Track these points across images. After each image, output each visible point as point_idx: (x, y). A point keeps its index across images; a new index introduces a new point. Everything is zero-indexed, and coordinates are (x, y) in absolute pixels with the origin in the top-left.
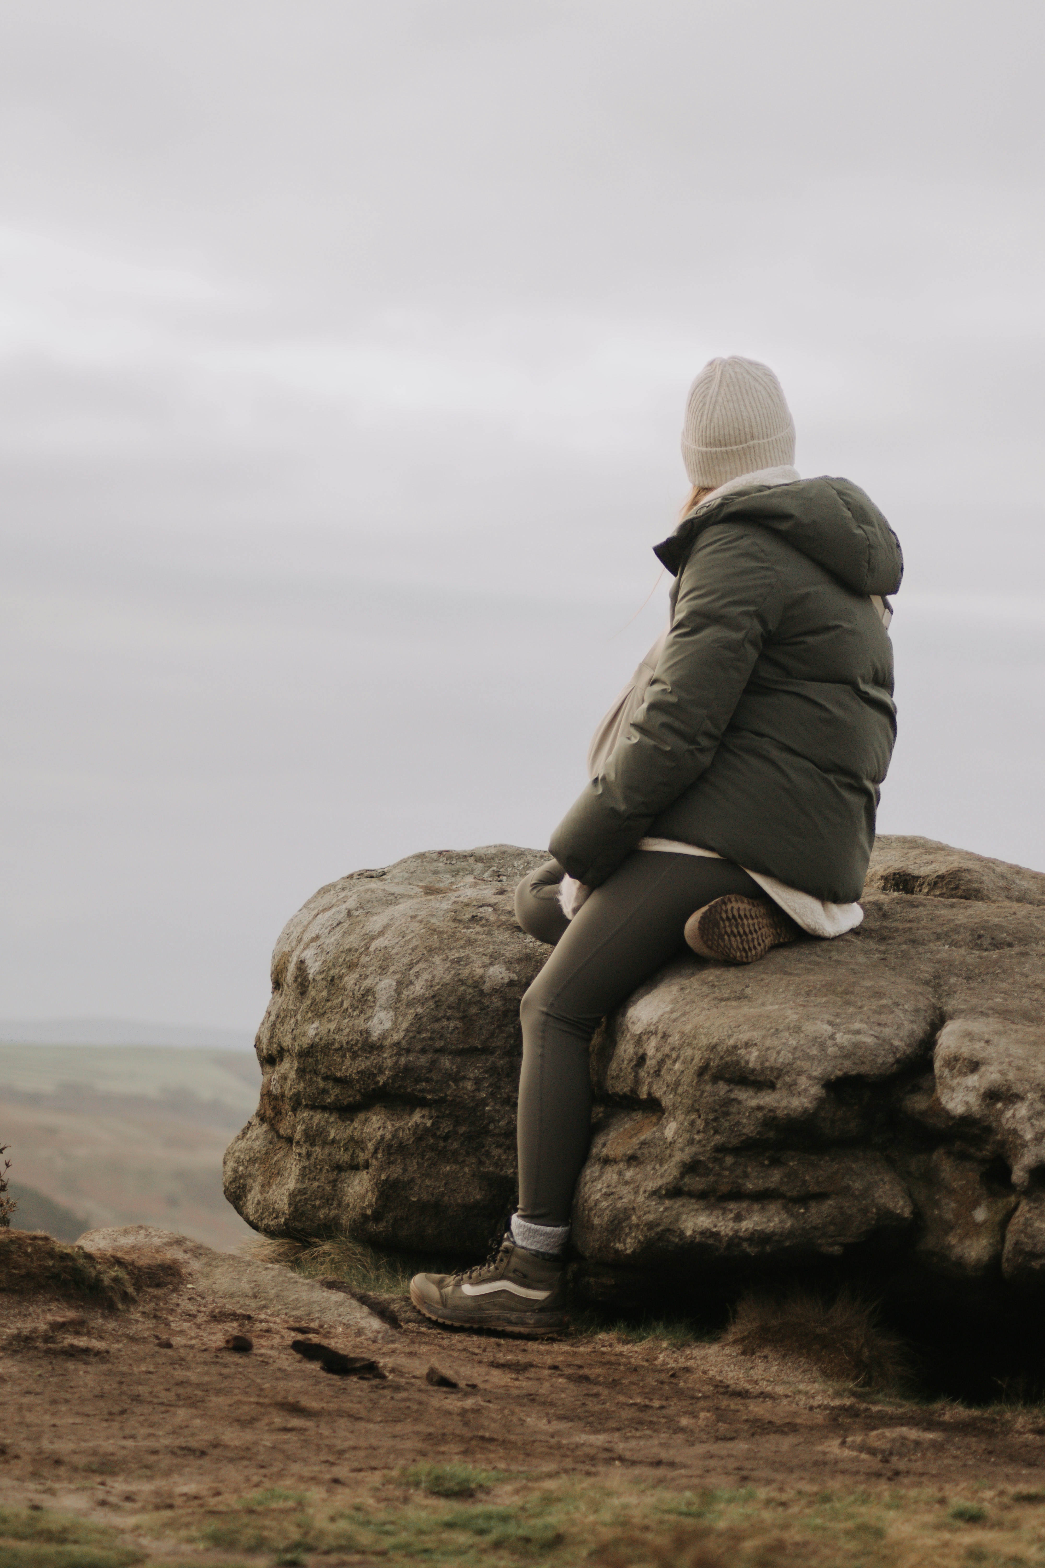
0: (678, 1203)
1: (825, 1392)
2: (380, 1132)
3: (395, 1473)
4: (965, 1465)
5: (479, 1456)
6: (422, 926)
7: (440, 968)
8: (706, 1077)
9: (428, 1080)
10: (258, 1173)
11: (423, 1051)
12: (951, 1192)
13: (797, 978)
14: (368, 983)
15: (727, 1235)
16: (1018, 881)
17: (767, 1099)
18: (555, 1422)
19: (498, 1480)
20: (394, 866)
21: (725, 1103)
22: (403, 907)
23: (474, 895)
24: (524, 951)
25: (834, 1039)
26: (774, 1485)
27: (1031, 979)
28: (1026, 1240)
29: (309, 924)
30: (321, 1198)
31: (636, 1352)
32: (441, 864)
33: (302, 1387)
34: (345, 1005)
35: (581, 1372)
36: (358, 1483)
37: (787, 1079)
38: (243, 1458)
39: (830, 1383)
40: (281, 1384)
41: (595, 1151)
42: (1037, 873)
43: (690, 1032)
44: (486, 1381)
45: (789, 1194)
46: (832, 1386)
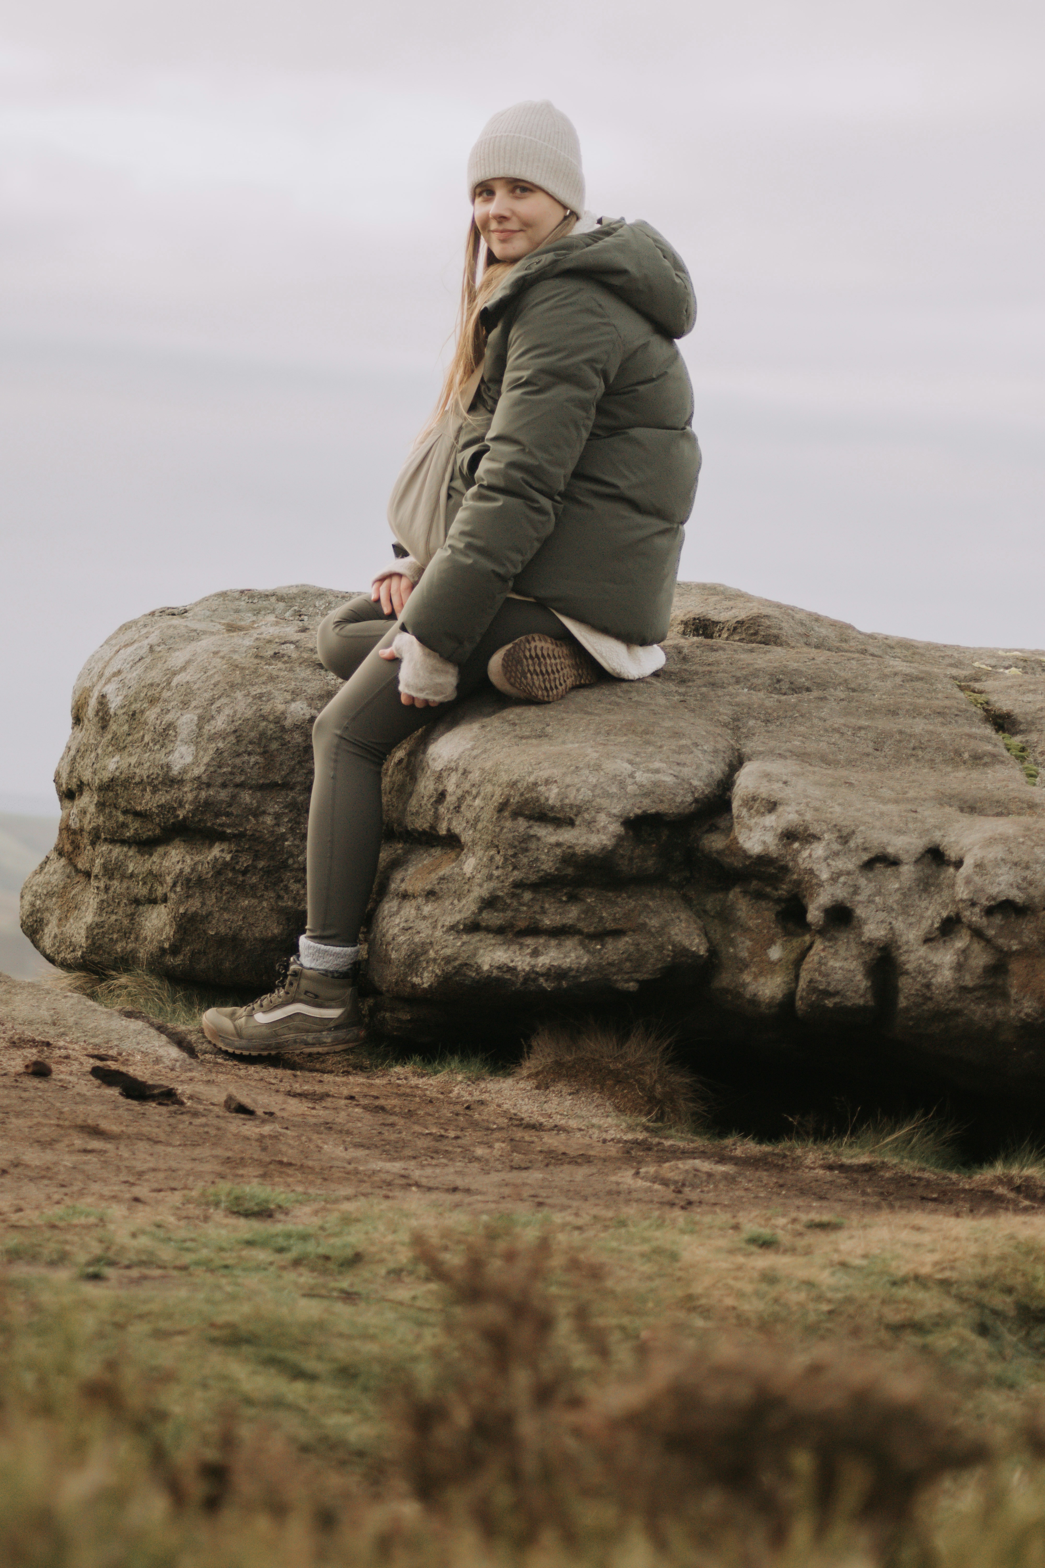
0: (476, 938)
1: (617, 1126)
2: (179, 866)
3: (194, 1194)
4: (756, 1197)
5: (277, 1179)
6: (224, 662)
7: (242, 703)
8: (506, 814)
9: (228, 815)
10: (55, 907)
11: (224, 785)
12: (746, 930)
13: (597, 718)
14: (169, 717)
15: (524, 970)
16: (816, 629)
17: (566, 836)
18: (351, 1150)
19: (297, 1201)
20: (196, 604)
21: (525, 839)
22: (206, 643)
23: (276, 632)
24: (326, 688)
25: (634, 777)
26: (569, 1211)
27: (829, 723)
28: (820, 979)
29: (110, 659)
30: (118, 931)
31: (431, 1085)
32: (243, 603)
33: (101, 1111)
34: (146, 739)
35: (377, 1103)
36: (158, 1202)
37: (586, 816)
38: (43, 1177)
39: (622, 1117)
40: (81, 1108)
41: (393, 886)
42: (836, 621)
43: (491, 769)
44: (283, 1109)
45: (586, 930)
46: (625, 1120)
